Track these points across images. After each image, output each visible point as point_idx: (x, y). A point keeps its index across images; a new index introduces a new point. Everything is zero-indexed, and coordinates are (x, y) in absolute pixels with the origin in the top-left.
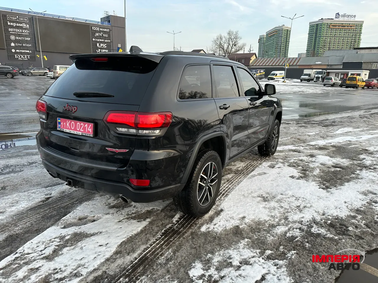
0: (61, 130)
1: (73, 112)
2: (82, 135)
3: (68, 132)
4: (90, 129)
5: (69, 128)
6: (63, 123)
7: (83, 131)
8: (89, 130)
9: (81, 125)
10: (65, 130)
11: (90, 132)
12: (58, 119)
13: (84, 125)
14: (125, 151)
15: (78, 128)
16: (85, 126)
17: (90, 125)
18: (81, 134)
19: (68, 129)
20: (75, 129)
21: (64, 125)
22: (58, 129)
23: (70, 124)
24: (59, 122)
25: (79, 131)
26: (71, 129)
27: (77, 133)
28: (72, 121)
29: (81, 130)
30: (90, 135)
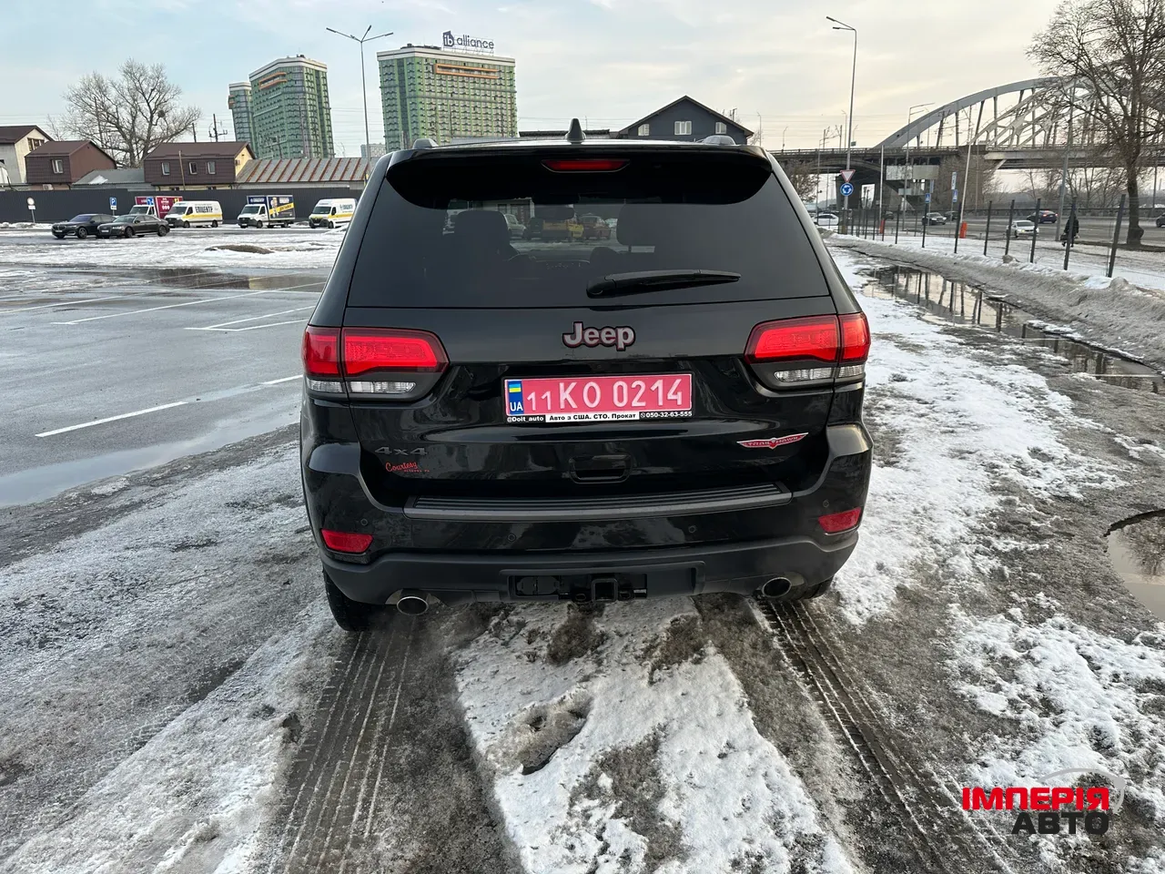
0: (531, 419)
1: (621, 346)
2: (641, 420)
3: (573, 420)
4: (675, 393)
5: (574, 406)
6: (538, 397)
7: (643, 404)
8: (671, 396)
9: (634, 385)
10: (554, 416)
11: (679, 402)
12: (509, 383)
13: (648, 386)
14: (799, 437)
15: (621, 399)
16: (653, 388)
17: (678, 381)
18: (637, 418)
19: (568, 409)
20: (607, 404)
21: (541, 403)
22: (509, 420)
23: (576, 394)
24: (511, 395)
25: (629, 407)
26: (582, 407)
27: (619, 416)
28: (590, 381)
29: (635, 403)
30: (679, 412)
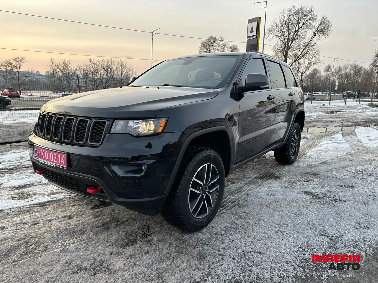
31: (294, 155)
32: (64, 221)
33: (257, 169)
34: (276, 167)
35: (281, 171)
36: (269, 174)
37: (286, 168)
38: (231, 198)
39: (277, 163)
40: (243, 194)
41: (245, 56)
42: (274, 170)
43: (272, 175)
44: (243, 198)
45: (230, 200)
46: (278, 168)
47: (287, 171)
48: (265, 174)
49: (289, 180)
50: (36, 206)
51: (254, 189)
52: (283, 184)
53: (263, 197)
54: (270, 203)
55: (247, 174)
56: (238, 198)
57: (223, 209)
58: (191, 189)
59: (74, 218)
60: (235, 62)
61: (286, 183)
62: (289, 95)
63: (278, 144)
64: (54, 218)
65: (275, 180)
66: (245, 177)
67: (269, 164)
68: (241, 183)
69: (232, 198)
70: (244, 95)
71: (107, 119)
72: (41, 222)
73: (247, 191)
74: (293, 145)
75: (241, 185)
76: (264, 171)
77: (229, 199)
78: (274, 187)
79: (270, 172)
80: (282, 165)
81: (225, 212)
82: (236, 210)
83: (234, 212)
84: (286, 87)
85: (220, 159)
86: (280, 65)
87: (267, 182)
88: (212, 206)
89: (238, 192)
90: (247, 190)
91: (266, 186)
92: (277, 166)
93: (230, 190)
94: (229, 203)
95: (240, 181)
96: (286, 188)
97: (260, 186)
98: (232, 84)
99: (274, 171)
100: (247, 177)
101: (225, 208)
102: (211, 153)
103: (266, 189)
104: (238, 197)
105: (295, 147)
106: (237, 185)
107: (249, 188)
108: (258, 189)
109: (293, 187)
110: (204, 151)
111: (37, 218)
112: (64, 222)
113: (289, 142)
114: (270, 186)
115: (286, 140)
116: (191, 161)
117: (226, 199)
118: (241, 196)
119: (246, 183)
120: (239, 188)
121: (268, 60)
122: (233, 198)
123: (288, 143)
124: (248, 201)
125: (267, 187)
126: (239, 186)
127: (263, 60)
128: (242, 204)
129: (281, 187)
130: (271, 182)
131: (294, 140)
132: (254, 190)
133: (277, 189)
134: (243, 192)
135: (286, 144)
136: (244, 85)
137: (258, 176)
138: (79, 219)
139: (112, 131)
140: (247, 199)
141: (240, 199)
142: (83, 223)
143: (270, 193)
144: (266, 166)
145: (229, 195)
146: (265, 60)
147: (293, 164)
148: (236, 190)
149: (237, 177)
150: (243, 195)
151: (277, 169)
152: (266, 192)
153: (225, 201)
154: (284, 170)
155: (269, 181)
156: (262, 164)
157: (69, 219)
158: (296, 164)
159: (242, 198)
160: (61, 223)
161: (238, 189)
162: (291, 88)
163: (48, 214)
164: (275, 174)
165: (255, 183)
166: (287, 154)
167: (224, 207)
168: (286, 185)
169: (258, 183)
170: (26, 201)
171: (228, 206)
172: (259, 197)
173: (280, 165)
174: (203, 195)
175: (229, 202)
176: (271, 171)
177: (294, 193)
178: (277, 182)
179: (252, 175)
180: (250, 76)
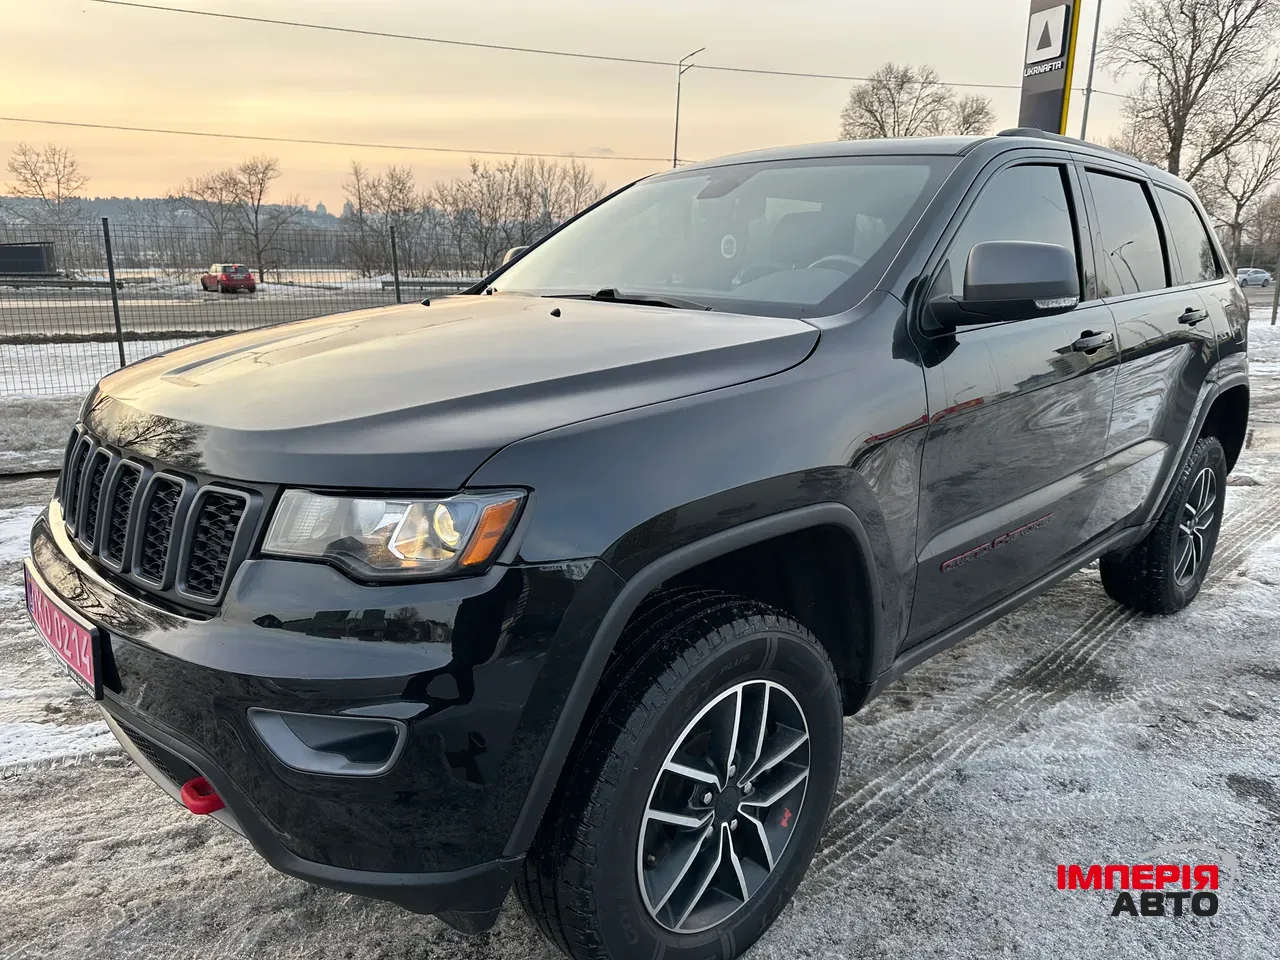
31: (1189, 571)
32: (169, 854)
33: (1021, 630)
34: (1105, 625)
35: (1124, 649)
36: (1069, 659)
37: (1151, 634)
38: (881, 794)
39: (1111, 602)
40: (940, 768)
41: (976, 156)
42: (1093, 642)
43: (1081, 668)
44: (937, 793)
45: (876, 800)
46: (1112, 631)
47: (1151, 653)
48: (1053, 660)
49: (1159, 703)
50: (107, 764)
51: (992, 745)
52: (1131, 726)
53: (1029, 793)
54: (1061, 835)
55: (970, 659)
56: (915, 793)
57: (834, 856)
58: (650, 814)
59: (211, 842)
60: (922, 188)
61: (1145, 721)
62: (1182, 320)
63: (1117, 538)
64: (137, 835)
65: (1094, 699)
66: (962, 676)
67: (1075, 606)
68: (940, 710)
69: (884, 790)
70: (958, 338)
71: (251, 486)
72: (85, 851)
73: (958, 758)
74: (1188, 531)
75: (938, 719)
76: (1047, 646)
77: (873, 794)
78: (1087, 741)
79: (1079, 648)
80: (1132, 615)
81: (843, 871)
82: (892, 865)
83: (884, 875)
84: (1169, 284)
85: (817, 651)
86: (1144, 186)
87: (1055, 709)
88: (772, 867)
89: (918, 760)
90: (958, 751)
91: (1048, 731)
92: (1111, 621)
93: (882, 746)
94: (869, 822)
95: (936, 695)
96: (1143, 746)
97: (1023, 728)
98: (900, 290)
99: (1095, 647)
100: (969, 676)
101: (843, 849)
102: (765, 635)
103: (1048, 749)
104: (914, 788)
105: (1196, 538)
106: (923, 717)
107: (968, 742)
108: (1011, 751)
109: (1178, 744)
110: (725, 629)
111: (80, 829)
112: (166, 862)
113: (1172, 522)
114: (1067, 736)
115: (1157, 512)
116: (654, 687)
117: (857, 795)
118: (930, 783)
119: (962, 711)
120: (924, 733)
121: (1088, 169)
122: (891, 789)
123: (1163, 527)
124: (960, 815)
125: (1052, 739)
126: (926, 725)
127: (1063, 169)
128: (925, 832)
129: (1117, 740)
130: (1073, 708)
131: (1194, 512)
132: (992, 755)
133: (1100, 753)
134: (940, 758)
135: (1153, 533)
136: (958, 292)
137: (1020, 672)
138: (225, 854)
139: (268, 546)
140: (956, 801)
141: (920, 802)
142: (230, 878)
143: (1065, 774)
144: (1061, 617)
145: (876, 773)
146: (1071, 169)
147: (1182, 614)
148: (909, 749)
149: (928, 669)
150: (940, 776)
151: (1109, 634)
152: (1048, 766)
153: (852, 809)
154: (1142, 643)
155: (1071, 705)
156: (1046, 605)
157: (189, 847)
158: (1195, 613)
159: (932, 791)
160: (154, 863)
161: (918, 743)
162: (1194, 286)
163: (128, 812)
164: (1095, 664)
165: (1001, 713)
166: (1160, 574)
167: (839, 842)
168: (1144, 732)
169: (1017, 712)
170: (81, 736)
171: (859, 839)
172: (1011, 794)
173: (1122, 612)
174: (725, 824)
175: (869, 815)
176: (1083, 645)
177: (1177, 784)
178: (1101, 709)
179: (992, 667)
180: (989, 252)
